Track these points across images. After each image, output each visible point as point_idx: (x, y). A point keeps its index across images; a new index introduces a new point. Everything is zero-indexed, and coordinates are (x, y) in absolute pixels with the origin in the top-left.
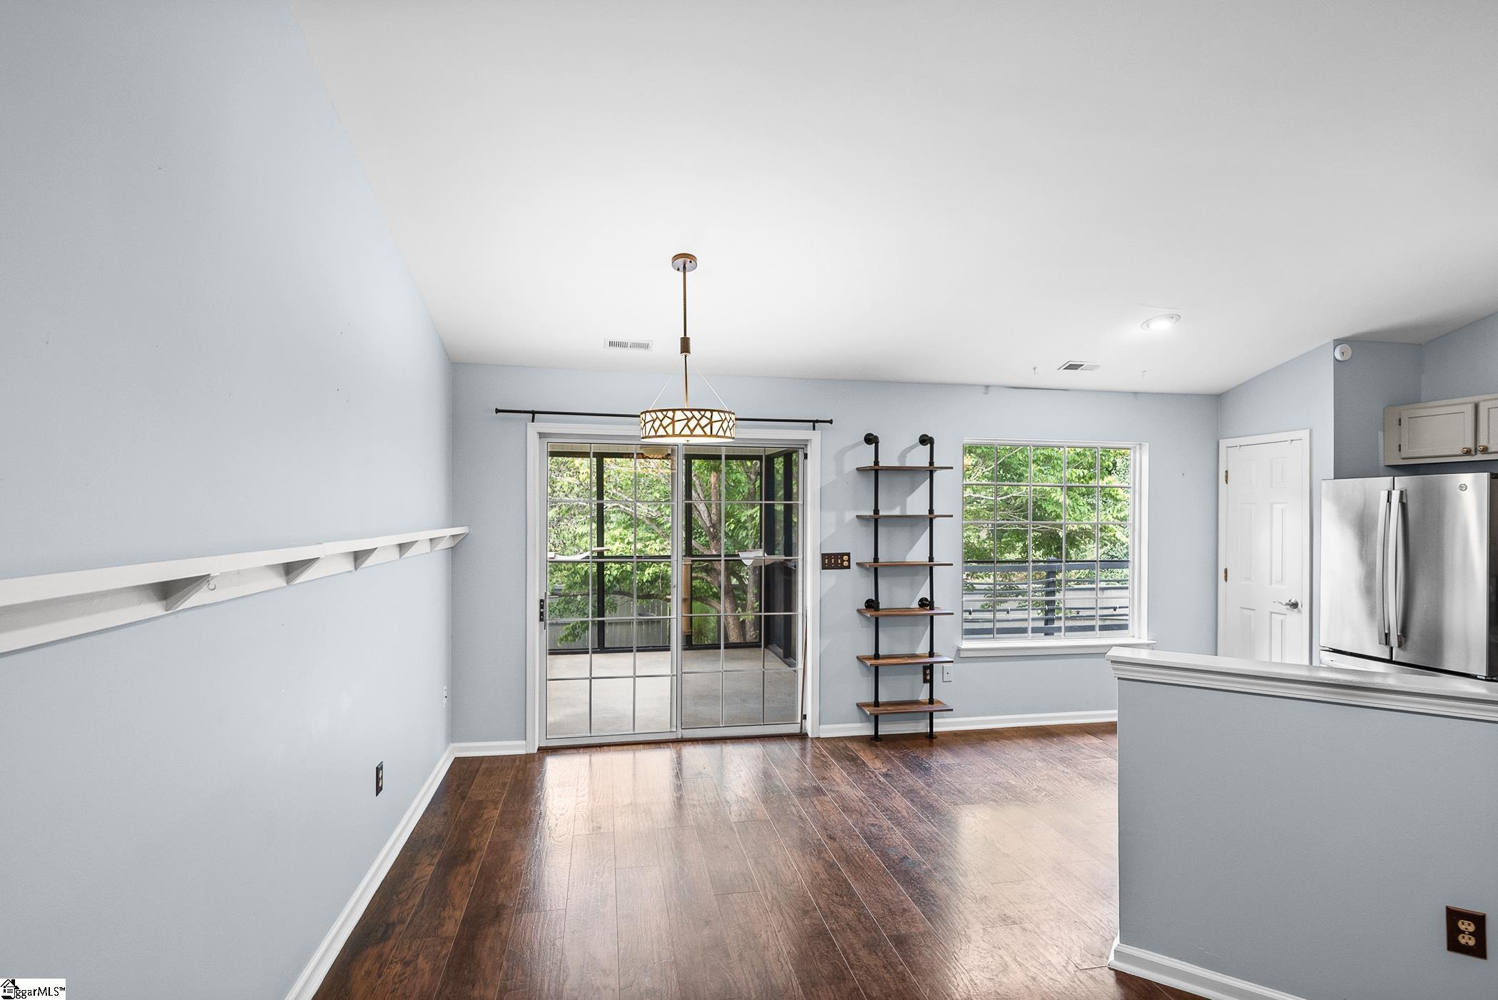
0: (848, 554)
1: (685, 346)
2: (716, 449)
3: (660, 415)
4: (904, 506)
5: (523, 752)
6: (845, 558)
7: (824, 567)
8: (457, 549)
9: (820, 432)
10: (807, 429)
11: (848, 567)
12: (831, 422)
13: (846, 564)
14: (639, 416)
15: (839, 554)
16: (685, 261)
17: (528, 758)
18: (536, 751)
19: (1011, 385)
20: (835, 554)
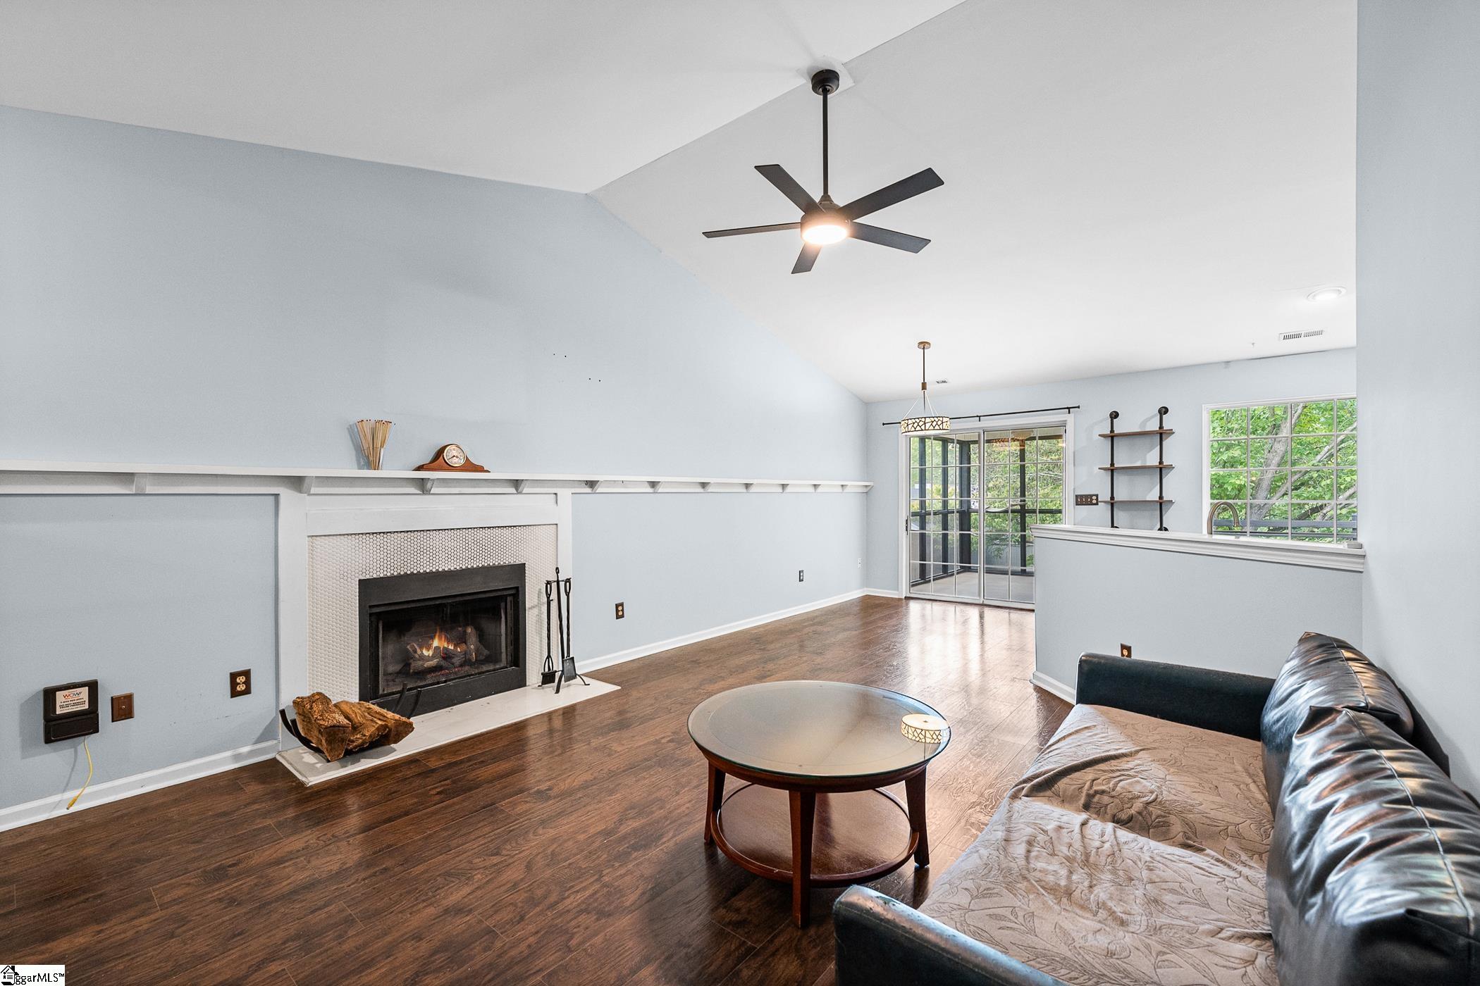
0: (1097, 496)
1: (924, 386)
2: (1001, 434)
3: (918, 421)
4: (1145, 460)
5: (897, 597)
6: (1094, 498)
7: (1077, 504)
8: (868, 492)
9: (1073, 415)
10: (1065, 413)
11: (1097, 504)
12: (1079, 407)
13: (1094, 502)
14: (900, 423)
15: (1090, 495)
16: (924, 345)
17: (900, 600)
18: (903, 597)
19: (1250, 357)
20: (1085, 495)
